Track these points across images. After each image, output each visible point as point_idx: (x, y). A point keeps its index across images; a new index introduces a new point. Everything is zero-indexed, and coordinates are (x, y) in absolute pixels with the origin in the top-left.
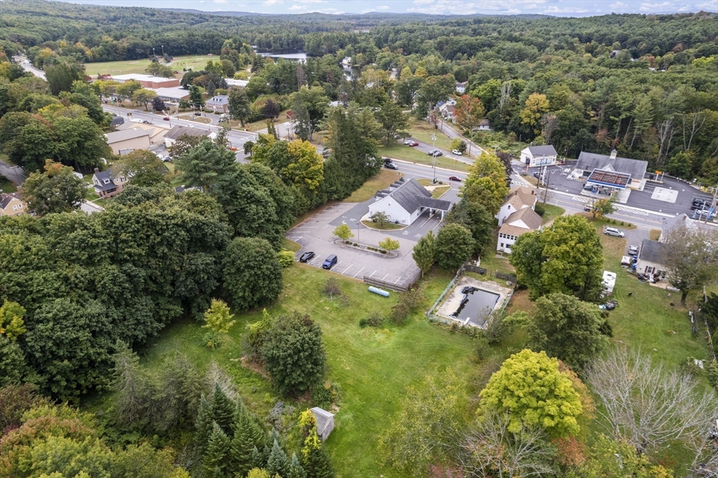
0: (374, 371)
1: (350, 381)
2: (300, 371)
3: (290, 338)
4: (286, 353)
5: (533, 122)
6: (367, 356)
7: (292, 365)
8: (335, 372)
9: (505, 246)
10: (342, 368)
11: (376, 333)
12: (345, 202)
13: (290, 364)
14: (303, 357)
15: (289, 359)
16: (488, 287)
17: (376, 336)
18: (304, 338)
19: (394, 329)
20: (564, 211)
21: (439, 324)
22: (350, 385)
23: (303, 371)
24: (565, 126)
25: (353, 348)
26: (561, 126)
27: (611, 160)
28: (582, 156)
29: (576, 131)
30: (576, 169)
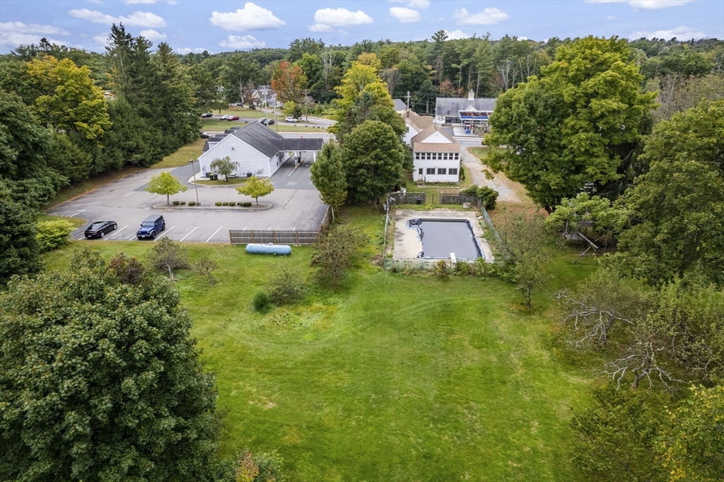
0: (338, 391)
1: (292, 437)
2: (134, 452)
3: (64, 334)
4: (53, 397)
6: (304, 363)
7: (94, 440)
8: (239, 426)
9: (425, 172)
10: (254, 410)
11: (299, 314)
12: (155, 168)
13: (79, 437)
14: (135, 394)
15: (71, 416)
16: (442, 215)
17: (302, 320)
18: (125, 322)
19: (332, 300)
21: (411, 273)
22: (296, 447)
23: (145, 451)
24: (407, 79)
25: (261, 357)
26: (403, 80)
27: (470, 101)
28: (439, 102)
29: (419, 84)
30: (437, 117)
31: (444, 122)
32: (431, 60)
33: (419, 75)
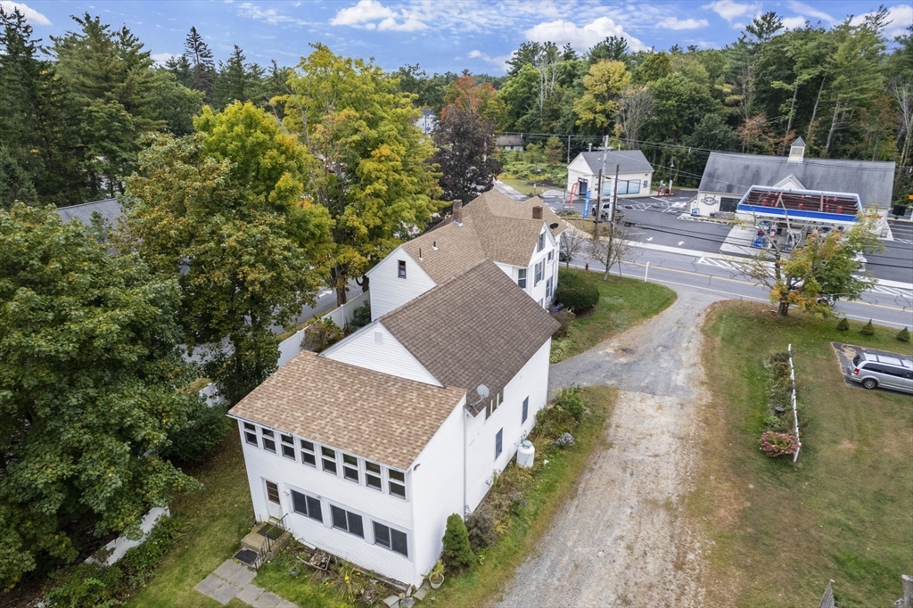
5: (601, 119)
20: (675, 296)
24: (667, 111)
26: (659, 112)
27: (792, 165)
28: (714, 162)
29: (693, 121)
30: (701, 196)
31: (716, 208)
32: (734, 76)
33: (698, 102)
